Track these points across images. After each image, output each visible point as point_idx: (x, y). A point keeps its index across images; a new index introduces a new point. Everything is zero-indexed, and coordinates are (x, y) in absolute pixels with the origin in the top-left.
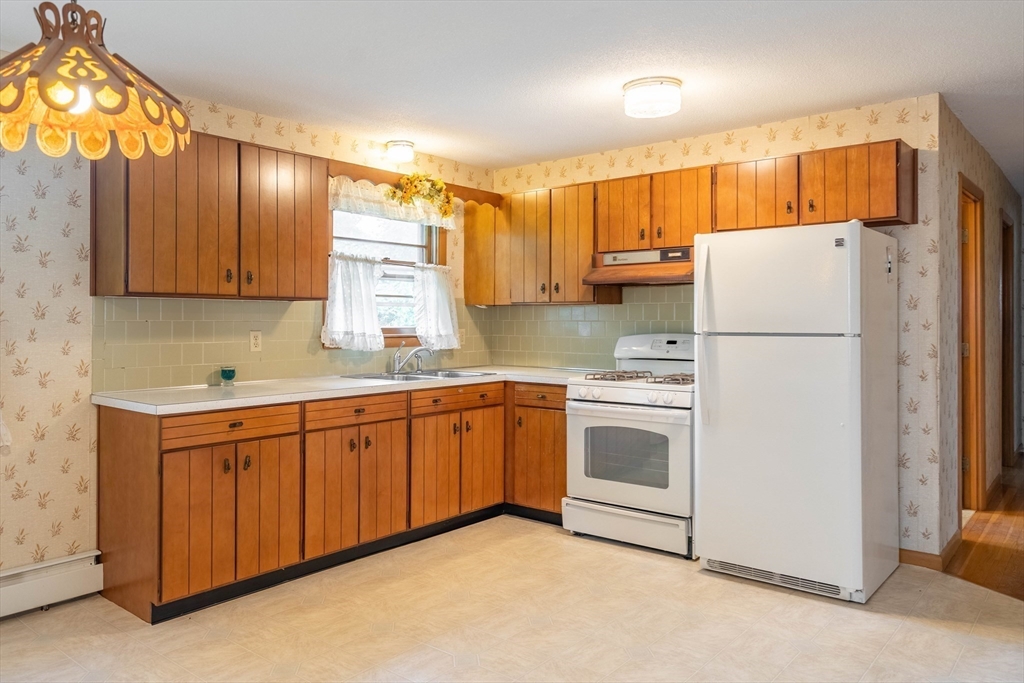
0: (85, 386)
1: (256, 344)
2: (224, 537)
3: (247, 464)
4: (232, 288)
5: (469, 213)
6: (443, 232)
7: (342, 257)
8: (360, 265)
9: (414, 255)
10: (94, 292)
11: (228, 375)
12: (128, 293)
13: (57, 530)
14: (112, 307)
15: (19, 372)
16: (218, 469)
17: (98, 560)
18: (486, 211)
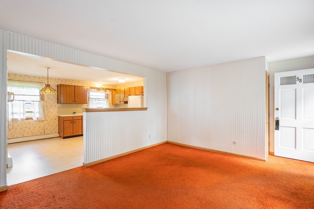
0: (57, 114)
1: (79, 109)
2: (72, 130)
3: (74, 122)
4: (74, 103)
5: (112, 91)
6: (108, 94)
7: (91, 98)
8: (94, 99)
9: (104, 97)
10: (58, 103)
11: (75, 113)
12: (61, 103)
13: (54, 130)
14: (60, 105)
15: (49, 112)
16: (71, 123)
17: (58, 133)
18: (114, 91)
